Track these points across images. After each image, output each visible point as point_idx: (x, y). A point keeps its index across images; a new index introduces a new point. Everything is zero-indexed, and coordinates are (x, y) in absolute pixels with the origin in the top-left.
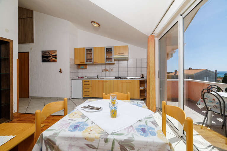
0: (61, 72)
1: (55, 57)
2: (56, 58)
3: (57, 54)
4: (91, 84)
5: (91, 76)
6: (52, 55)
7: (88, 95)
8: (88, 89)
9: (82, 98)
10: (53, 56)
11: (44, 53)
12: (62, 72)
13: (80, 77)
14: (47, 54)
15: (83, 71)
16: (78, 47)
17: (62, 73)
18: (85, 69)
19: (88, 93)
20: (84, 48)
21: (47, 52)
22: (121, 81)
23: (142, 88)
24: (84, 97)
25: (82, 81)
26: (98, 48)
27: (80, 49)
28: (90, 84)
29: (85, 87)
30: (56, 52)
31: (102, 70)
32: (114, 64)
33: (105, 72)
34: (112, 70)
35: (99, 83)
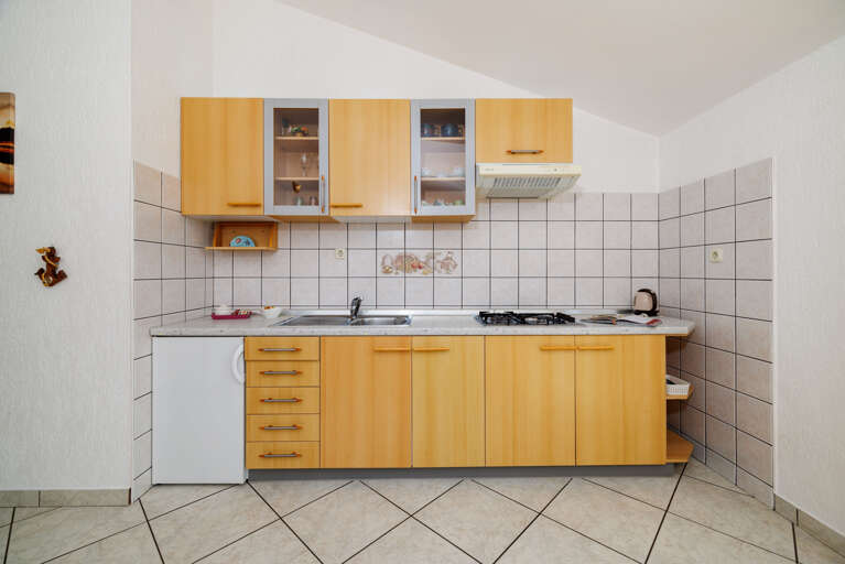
0: (52, 272)
4: (311, 373)
5: (306, 303)
7: (294, 455)
8: (295, 408)
9: (239, 476)
12: (61, 277)
13: (223, 310)
15: (247, 268)
16: (215, 95)
17: (62, 285)
18: (262, 253)
19: (285, 442)
20: (255, 104)
23: (680, 390)
25: (241, 349)
26: (367, 104)
28: (303, 367)
29: (266, 393)
31: (380, 260)
32: (461, 221)
33: (401, 274)
34: (446, 264)
35: (377, 357)
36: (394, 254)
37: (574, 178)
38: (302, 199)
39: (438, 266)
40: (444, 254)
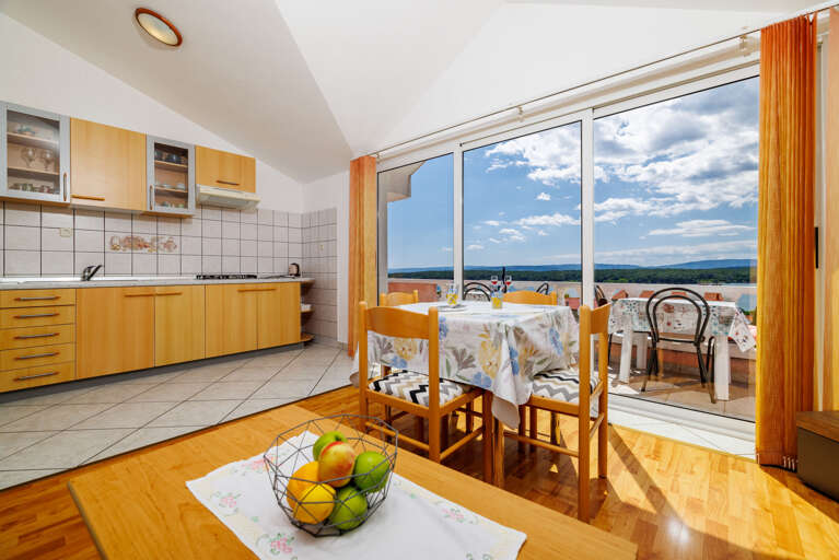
4: (68, 314)
22: (238, 287)
28: (60, 310)
29: (20, 332)
31: (108, 240)
32: (180, 218)
33: (129, 251)
34: (168, 245)
35: (128, 300)
36: (122, 236)
37: (257, 202)
39: (162, 246)
40: (167, 238)
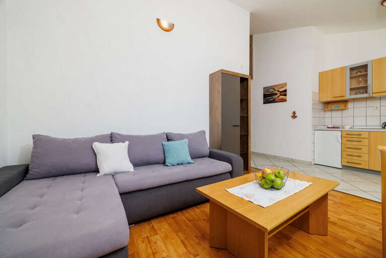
1: (284, 93)
2: (286, 95)
3: (288, 88)
6: (279, 91)
7: (359, 164)
8: (359, 151)
9: (340, 166)
10: (281, 92)
11: (267, 90)
12: (296, 117)
14: (272, 90)
15: (336, 114)
17: (296, 119)
18: (342, 110)
20: (343, 69)
21: (271, 89)
24: (343, 166)
27: (333, 71)
29: (349, 146)
30: (286, 85)
38: (360, 92)
